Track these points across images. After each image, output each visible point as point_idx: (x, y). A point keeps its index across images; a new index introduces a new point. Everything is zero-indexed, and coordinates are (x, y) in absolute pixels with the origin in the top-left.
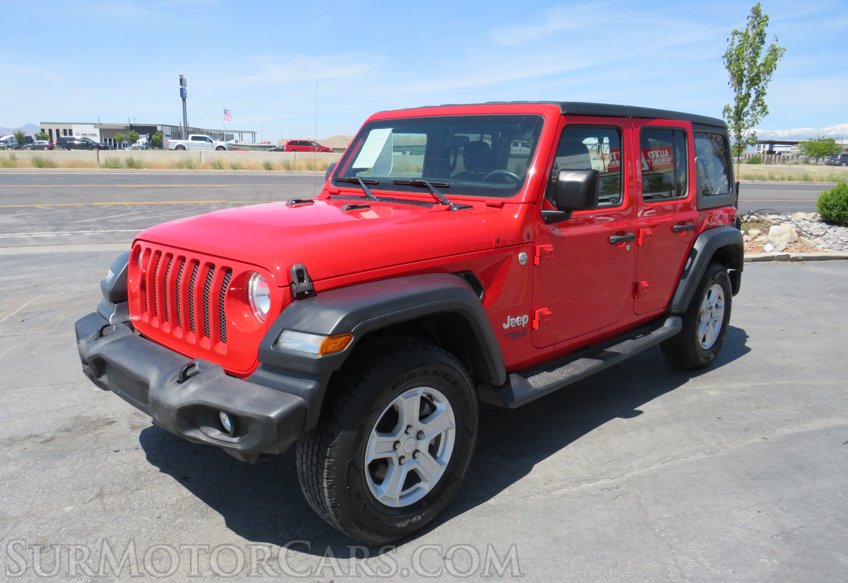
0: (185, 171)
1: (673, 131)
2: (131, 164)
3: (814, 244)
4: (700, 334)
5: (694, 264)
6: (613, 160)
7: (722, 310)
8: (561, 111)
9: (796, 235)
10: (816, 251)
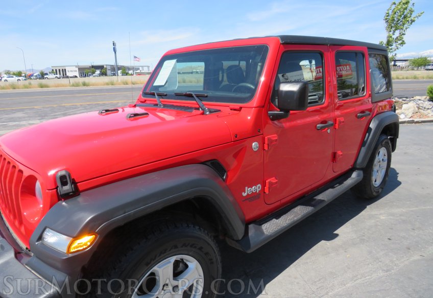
0: (110, 87)
1: (356, 53)
2: (84, 84)
3: (427, 113)
4: (373, 178)
5: (370, 137)
6: (318, 73)
7: (386, 162)
8: (281, 42)
9: (417, 109)
10: (428, 117)
